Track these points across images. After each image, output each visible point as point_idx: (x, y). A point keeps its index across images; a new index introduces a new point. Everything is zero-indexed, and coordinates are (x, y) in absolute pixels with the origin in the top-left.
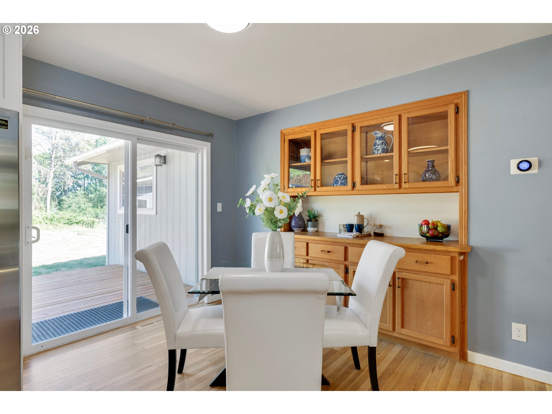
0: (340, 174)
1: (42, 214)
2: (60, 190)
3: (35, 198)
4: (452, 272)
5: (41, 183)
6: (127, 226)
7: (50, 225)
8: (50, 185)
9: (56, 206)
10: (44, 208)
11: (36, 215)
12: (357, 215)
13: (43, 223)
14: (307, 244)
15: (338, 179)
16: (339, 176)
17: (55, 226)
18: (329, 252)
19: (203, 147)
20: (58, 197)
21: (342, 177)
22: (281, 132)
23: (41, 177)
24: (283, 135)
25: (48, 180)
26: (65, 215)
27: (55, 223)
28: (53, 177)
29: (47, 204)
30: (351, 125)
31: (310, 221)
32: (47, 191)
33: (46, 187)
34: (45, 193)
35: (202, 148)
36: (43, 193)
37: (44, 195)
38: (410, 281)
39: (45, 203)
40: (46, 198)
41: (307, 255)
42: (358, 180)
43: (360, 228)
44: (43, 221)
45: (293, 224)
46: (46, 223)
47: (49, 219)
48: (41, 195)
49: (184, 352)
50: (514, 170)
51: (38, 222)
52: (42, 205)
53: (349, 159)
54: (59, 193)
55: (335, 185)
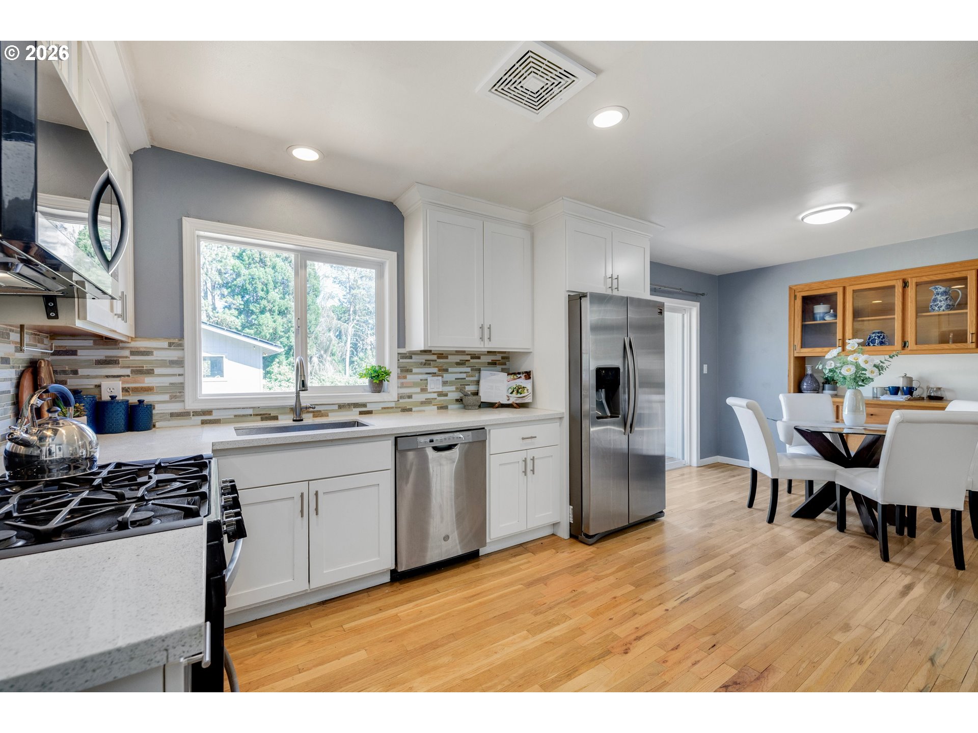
0: (878, 333)
12: (903, 377)
15: (876, 338)
16: (877, 334)
18: (872, 415)
19: (691, 307)
21: (881, 335)
22: (790, 288)
24: (793, 292)
30: (901, 280)
31: (829, 384)
35: (690, 309)
42: (911, 338)
43: (910, 391)
45: (805, 387)
53: (898, 315)
55: (871, 344)
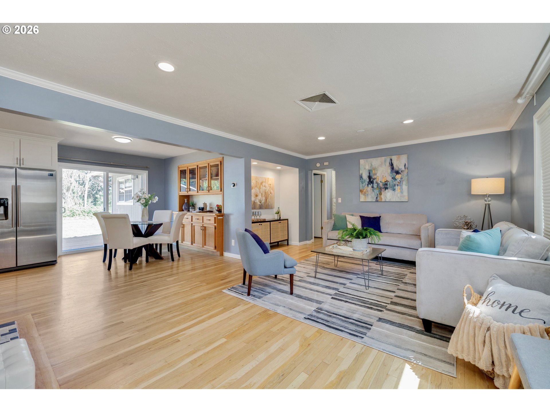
1: (80, 208)
2: (95, 190)
3: (75, 196)
4: (215, 223)
5: (80, 185)
6: (105, 208)
7: (87, 216)
8: (87, 186)
9: (92, 202)
10: (82, 204)
11: (76, 209)
12: (203, 203)
13: (82, 215)
14: (192, 216)
17: (91, 217)
19: (145, 173)
20: (93, 195)
22: (178, 167)
23: (80, 179)
25: (85, 182)
26: (99, 209)
27: (91, 215)
28: (90, 180)
29: (85, 201)
30: (197, 166)
31: (191, 206)
32: (85, 191)
33: (84, 188)
34: (83, 192)
36: (82, 192)
37: (82, 194)
38: (207, 227)
39: (83, 200)
40: (84, 196)
41: (192, 221)
42: (199, 189)
44: (81, 213)
46: (84, 215)
47: (86, 212)
48: (80, 194)
49: (116, 250)
50: (232, 187)
51: (78, 214)
52: (81, 201)
53: (196, 180)
54: (95, 192)
